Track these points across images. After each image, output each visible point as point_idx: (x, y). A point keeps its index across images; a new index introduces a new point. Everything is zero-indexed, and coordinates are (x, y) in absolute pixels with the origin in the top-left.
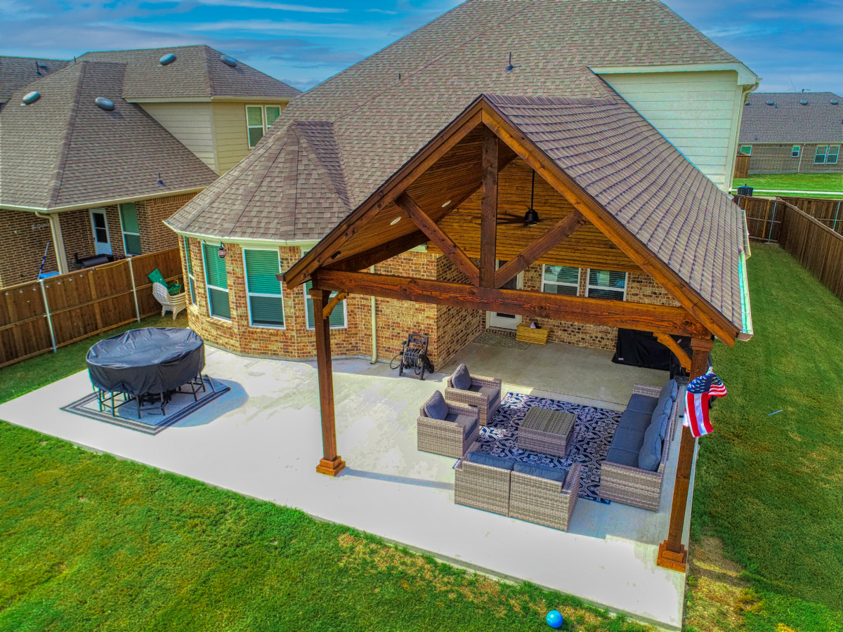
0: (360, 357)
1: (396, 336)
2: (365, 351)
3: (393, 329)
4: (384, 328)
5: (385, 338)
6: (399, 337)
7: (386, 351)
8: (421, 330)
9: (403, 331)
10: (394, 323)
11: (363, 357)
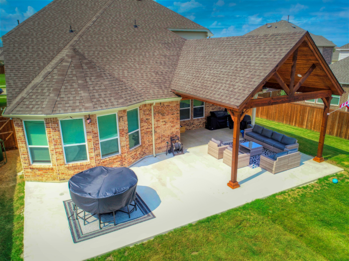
0: (146, 156)
1: (163, 141)
2: (149, 153)
3: (162, 138)
4: (157, 139)
5: (158, 143)
6: (164, 141)
7: (159, 149)
8: (174, 135)
9: (166, 138)
10: (162, 135)
11: (147, 156)
